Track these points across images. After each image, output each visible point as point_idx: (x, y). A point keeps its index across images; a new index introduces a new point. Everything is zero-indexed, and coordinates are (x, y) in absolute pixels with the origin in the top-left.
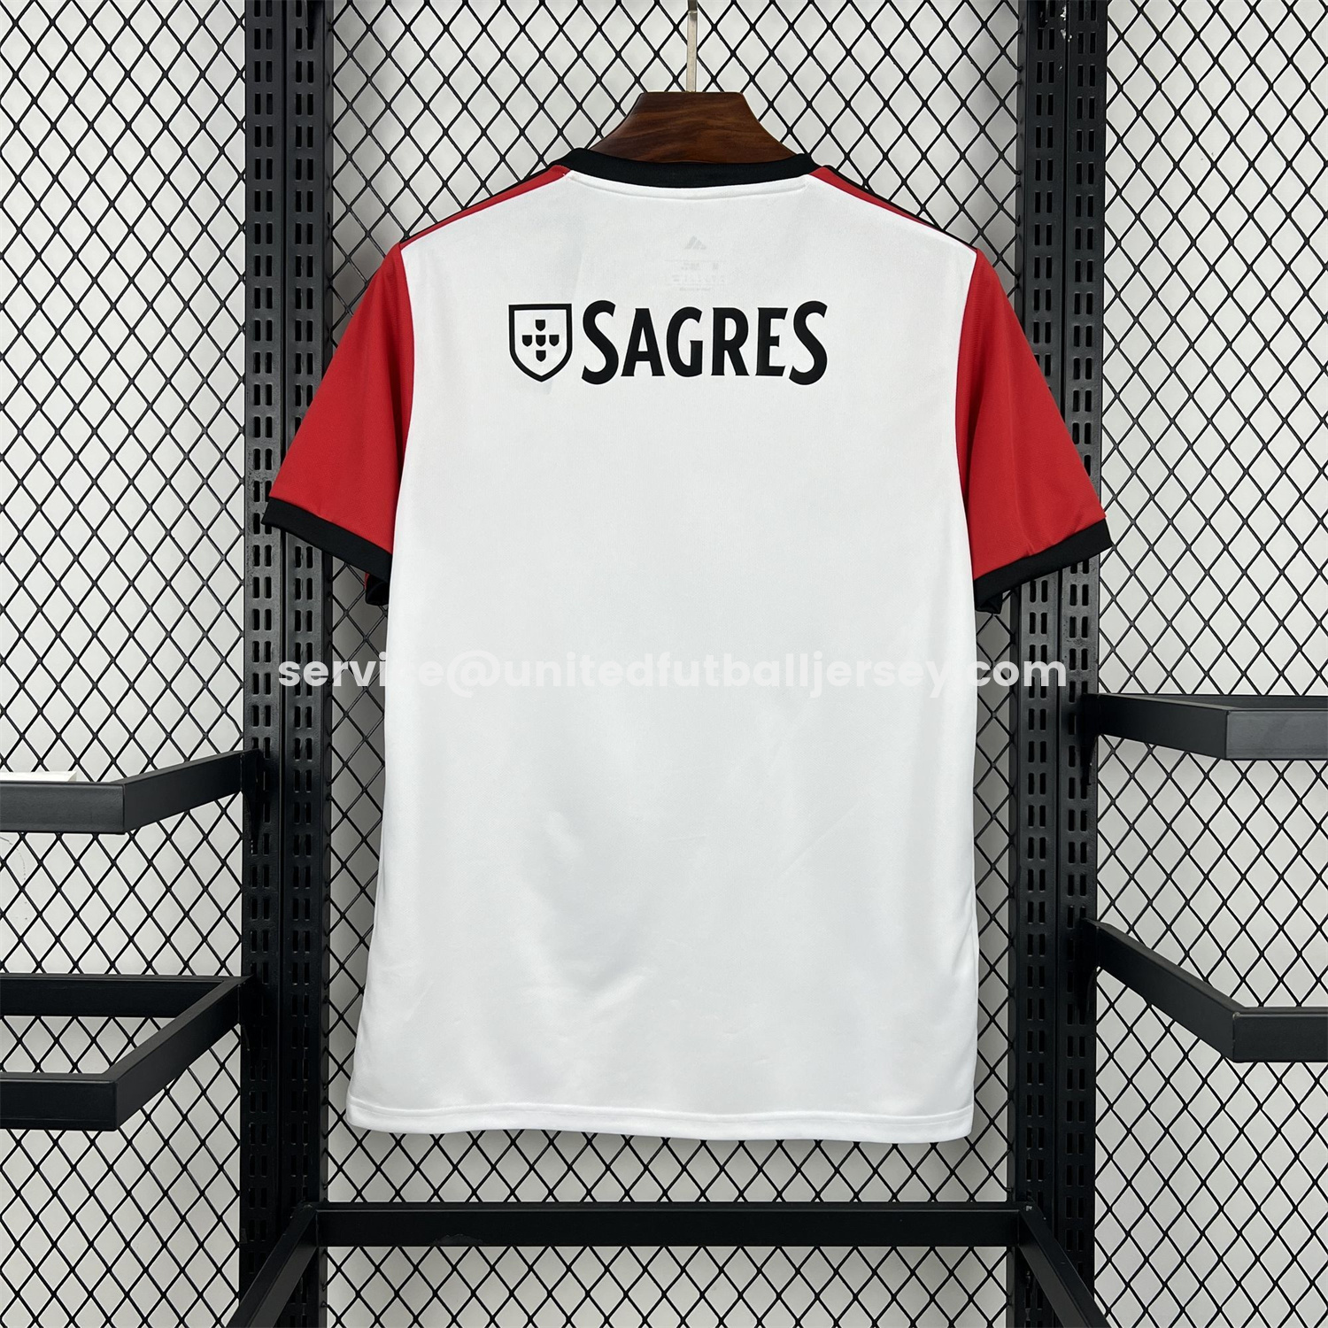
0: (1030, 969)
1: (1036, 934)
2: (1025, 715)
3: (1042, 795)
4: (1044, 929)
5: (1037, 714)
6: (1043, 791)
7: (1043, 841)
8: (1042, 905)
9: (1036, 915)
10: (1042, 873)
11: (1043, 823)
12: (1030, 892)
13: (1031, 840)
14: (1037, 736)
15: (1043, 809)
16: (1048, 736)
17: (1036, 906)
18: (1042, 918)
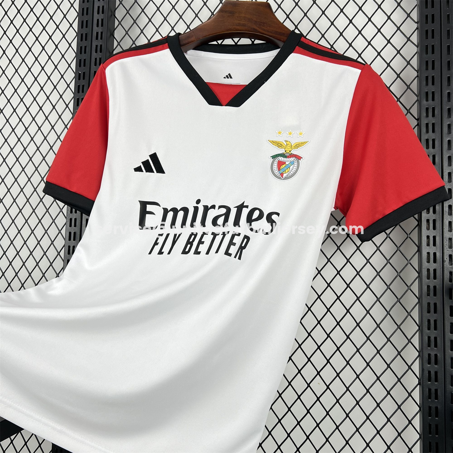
0: (430, 425)
1: (433, 406)
2: (425, 288)
3: (435, 331)
4: (438, 404)
5: (432, 288)
6: (435, 329)
7: (436, 356)
8: (436, 390)
9: (433, 396)
10: (436, 373)
11: (436, 346)
12: (429, 383)
13: (429, 355)
14: (432, 300)
15: (436, 338)
16: (438, 300)
17: (433, 391)
18: (436, 398)
